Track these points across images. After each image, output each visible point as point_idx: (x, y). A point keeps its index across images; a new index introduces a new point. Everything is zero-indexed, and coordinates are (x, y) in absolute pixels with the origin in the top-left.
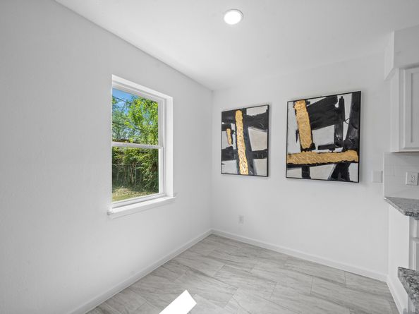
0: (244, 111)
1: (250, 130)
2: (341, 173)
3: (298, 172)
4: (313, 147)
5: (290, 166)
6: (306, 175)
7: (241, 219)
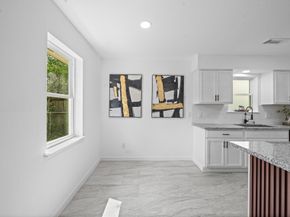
0: (126, 76)
1: (131, 89)
2: (176, 114)
3: (158, 114)
4: (165, 101)
5: (154, 111)
6: (162, 116)
7: (124, 146)
